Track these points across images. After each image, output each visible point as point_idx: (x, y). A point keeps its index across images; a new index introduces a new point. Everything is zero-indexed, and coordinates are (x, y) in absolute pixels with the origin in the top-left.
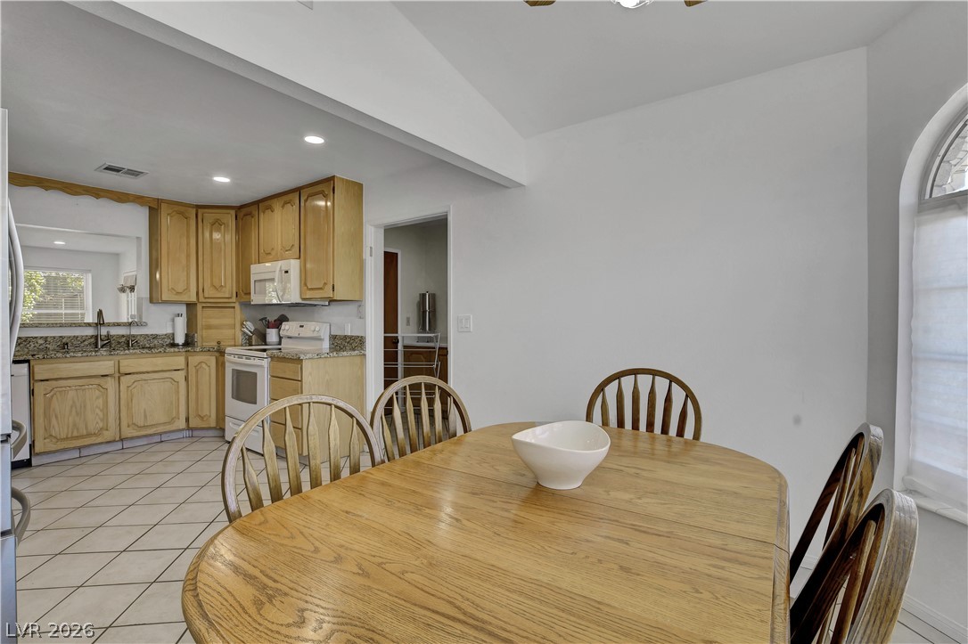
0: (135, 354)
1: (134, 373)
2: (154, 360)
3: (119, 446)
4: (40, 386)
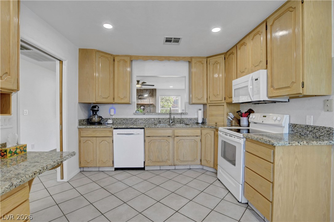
1: (180, 136)
2: (188, 130)
3: (173, 168)
4: (147, 139)
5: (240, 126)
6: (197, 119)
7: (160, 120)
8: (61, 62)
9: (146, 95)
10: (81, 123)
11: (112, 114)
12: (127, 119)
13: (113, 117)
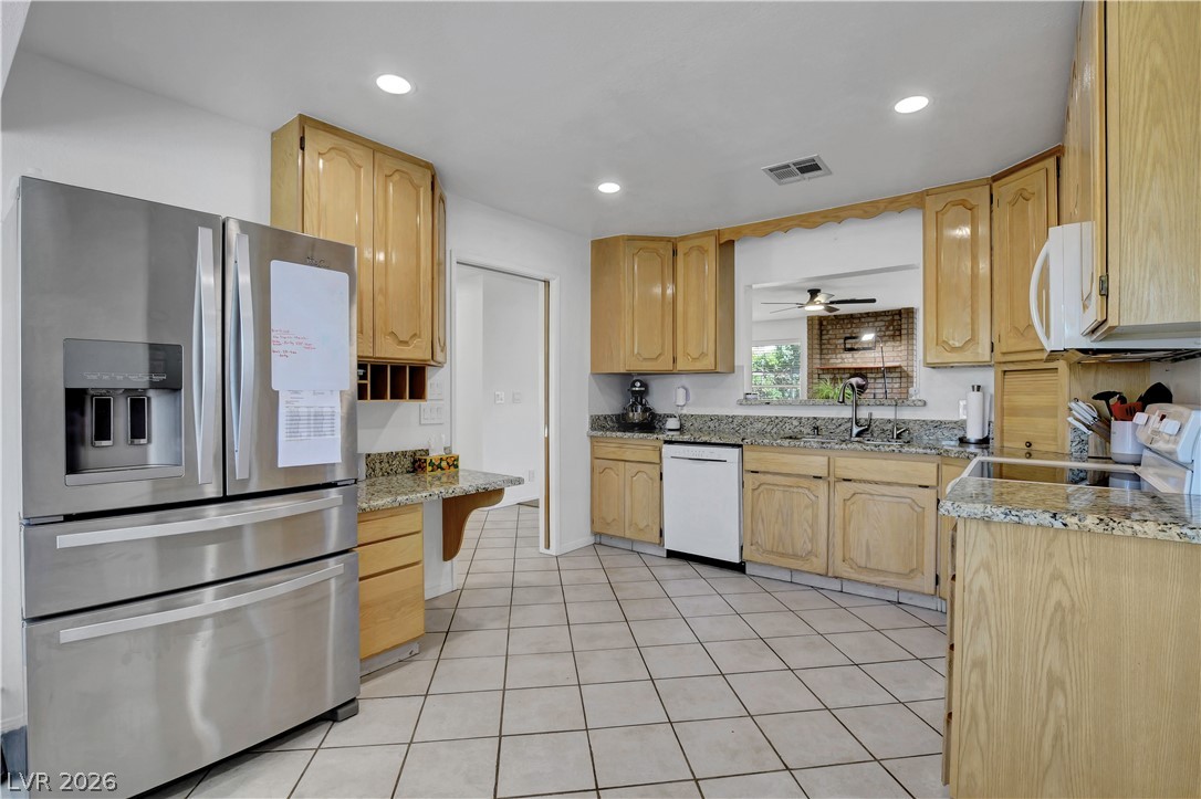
0: (855, 450)
1: (855, 481)
2: (884, 463)
4: (749, 478)
5: (1108, 459)
6: (962, 425)
7: (818, 424)
8: (547, 283)
9: (868, 337)
10: (598, 423)
11: (681, 402)
12: (719, 419)
13: (685, 411)
